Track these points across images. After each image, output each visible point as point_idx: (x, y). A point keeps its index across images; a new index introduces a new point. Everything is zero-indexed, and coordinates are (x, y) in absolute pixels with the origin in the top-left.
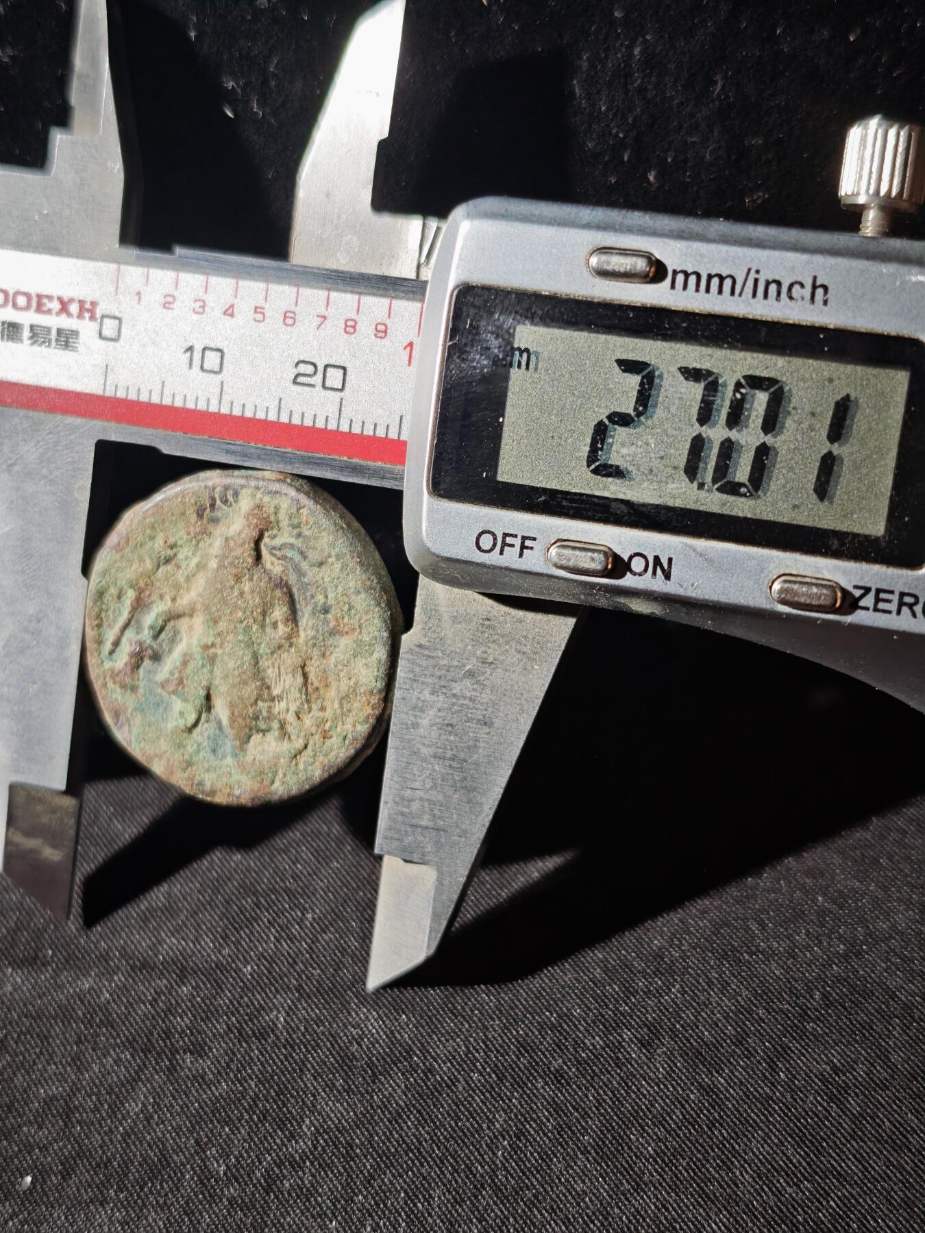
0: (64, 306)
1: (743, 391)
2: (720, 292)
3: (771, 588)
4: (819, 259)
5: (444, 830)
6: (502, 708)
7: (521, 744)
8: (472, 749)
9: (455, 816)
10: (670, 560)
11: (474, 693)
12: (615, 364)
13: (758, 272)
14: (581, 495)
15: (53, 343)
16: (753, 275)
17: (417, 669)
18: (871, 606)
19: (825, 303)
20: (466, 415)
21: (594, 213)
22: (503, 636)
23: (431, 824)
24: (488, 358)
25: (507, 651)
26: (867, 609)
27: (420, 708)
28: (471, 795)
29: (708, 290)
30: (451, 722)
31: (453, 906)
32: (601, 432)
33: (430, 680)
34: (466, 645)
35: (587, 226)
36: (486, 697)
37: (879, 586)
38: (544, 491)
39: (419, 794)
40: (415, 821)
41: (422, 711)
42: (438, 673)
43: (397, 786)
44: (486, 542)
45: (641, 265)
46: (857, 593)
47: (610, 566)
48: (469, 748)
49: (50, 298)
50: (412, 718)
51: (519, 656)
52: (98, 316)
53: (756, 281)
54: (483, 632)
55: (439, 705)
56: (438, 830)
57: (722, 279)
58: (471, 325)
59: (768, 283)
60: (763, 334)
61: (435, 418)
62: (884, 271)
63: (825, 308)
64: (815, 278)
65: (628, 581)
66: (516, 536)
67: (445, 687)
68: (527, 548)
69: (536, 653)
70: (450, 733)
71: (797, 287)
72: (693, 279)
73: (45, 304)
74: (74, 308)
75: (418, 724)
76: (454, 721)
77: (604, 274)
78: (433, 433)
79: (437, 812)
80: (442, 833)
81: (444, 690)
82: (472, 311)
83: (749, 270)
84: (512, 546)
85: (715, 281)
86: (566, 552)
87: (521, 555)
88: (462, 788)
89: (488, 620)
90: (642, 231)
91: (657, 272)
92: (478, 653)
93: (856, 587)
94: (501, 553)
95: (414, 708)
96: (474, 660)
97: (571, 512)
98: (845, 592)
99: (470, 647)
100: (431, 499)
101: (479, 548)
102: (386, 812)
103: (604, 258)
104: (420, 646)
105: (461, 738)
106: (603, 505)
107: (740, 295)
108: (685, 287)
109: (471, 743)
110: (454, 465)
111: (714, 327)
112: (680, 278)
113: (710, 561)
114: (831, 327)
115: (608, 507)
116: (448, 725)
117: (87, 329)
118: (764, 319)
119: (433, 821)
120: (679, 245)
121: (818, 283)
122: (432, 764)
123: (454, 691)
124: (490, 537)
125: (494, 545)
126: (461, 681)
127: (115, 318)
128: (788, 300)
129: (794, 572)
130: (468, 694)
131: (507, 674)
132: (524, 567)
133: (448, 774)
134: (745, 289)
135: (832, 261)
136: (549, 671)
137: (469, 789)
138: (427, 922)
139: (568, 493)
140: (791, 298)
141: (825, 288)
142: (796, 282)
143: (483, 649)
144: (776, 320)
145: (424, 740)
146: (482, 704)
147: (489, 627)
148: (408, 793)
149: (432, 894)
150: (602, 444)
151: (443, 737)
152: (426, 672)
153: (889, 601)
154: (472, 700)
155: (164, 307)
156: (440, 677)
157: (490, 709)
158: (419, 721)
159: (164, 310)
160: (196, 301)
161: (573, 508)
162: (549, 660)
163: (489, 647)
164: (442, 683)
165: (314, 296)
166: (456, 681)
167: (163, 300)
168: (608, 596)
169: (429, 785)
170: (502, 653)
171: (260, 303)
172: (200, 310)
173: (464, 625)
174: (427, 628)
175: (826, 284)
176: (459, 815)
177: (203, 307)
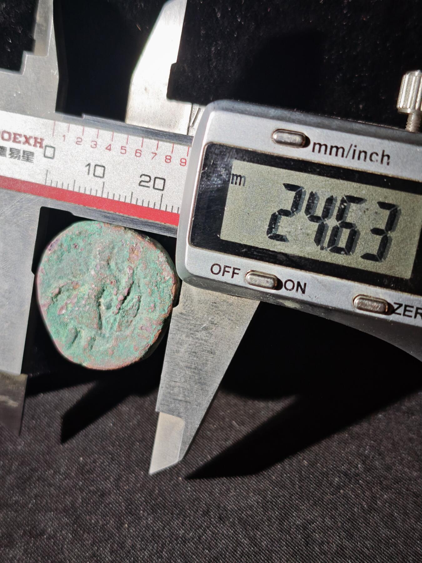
0: (27, 141)
1: (345, 204)
2: (337, 155)
3: (353, 302)
4: (386, 142)
5: (190, 402)
6: (220, 346)
7: (228, 364)
8: (205, 364)
9: (195, 396)
10: (305, 284)
11: (206, 338)
12: (283, 185)
13: (356, 146)
14: (263, 249)
15: (21, 158)
16: (353, 148)
17: (180, 325)
18: (402, 313)
19: (388, 164)
20: (209, 207)
21: (277, 111)
22: (222, 311)
23: (183, 399)
24: (221, 180)
25: (223, 319)
26: (400, 314)
27: (180, 343)
28: (204, 386)
29: (330, 154)
30: (195, 351)
31: (192, 438)
32: (274, 219)
33: (186, 330)
34: (204, 315)
35: (273, 118)
36: (212, 340)
37: (407, 304)
38: (245, 246)
39: (178, 384)
40: (175, 397)
41: (181, 345)
42: (190, 327)
43: (168, 380)
44: (216, 269)
45: (298, 139)
46: (396, 306)
47: (276, 285)
48: (203, 364)
49: (20, 135)
50: (176, 348)
51: (230, 321)
52: (44, 146)
53: (355, 151)
54: (213, 309)
55: (189, 343)
56: (186, 402)
57: (338, 148)
58: (213, 163)
59: (360, 152)
61: (194, 207)
62: (418, 150)
63: (388, 166)
64: (384, 151)
65: (282, 292)
66: (230, 267)
67: (193, 334)
68: (236, 273)
69: (238, 321)
70: (194, 356)
71: (374, 155)
72: (323, 148)
73: (18, 138)
74: (32, 141)
75: (179, 351)
76: (197, 351)
77: (279, 142)
78: (192, 214)
79: (186, 394)
80: (188, 404)
81: (192, 336)
82: (214, 156)
83: (352, 145)
84: (228, 272)
85: (334, 150)
86: (255, 277)
87: (233, 277)
88: (199, 383)
89: (215, 303)
90: (300, 122)
91: (305, 142)
92: (210, 319)
93: (395, 303)
94: (223, 275)
95: (177, 343)
96: (207, 322)
97: (258, 257)
98: (390, 305)
99: (206, 316)
100: (190, 247)
101: (212, 272)
102: (162, 392)
103: (280, 134)
104: (181, 313)
105: (199, 359)
106: (273, 256)
107: (346, 157)
108: (319, 151)
109: (204, 362)
110: (202, 231)
111: (332, 172)
112: (317, 147)
113: (325, 286)
114: (390, 176)
115: (276, 256)
116: (193, 352)
117: (38, 151)
118: (357, 170)
119: (184, 397)
120: (318, 131)
121: (385, 154)
122: (185, 370)
123: (197, 336)
124: (218, 267)
125: (220, 271)
126: (201, 332)
127: (51, 147)
128: (370, 161)
129: (365, 294)
130: (204, 338)
131: (223, 330)
132: (234, 283)
133: (192, 376)
134: (349, 154)
135: (392, 143)
136: (243, 330)
137: (202, 383)
138: (180, 445)
139: (257, 248)
140: (371, 160)
141: (388, 157)
142: (374, 153)
143: (212, 317)
144: (363, 170)
145: (181, 359)
146: (210, 343)
147: (216, 307)
148: (173, 384)
149: (182, 432)
150: (275, 225)
151: (191, 358)
152: (184, 326)
153: (411, 311)
154: (206, 341)
155: (76, 143)
156: (191, 329)
157: (214, 346)
158: (180, 349)
159: (77, 145)
160: (93, 141)
161: (260, 256)
162: (244, 324)
163: (215, 316)
164: (192, 332)
165: (151, 143)
166: (198, 332)
167: (76, 140)
168: (274, 298)
169: (183, 380)
170: (221, 320)
171: (124, 145)
172: (95, 146)
173: (203, 305)
174: (185, 305)
175: (389, 154)
176: (197, 395)
177: (96, 145)
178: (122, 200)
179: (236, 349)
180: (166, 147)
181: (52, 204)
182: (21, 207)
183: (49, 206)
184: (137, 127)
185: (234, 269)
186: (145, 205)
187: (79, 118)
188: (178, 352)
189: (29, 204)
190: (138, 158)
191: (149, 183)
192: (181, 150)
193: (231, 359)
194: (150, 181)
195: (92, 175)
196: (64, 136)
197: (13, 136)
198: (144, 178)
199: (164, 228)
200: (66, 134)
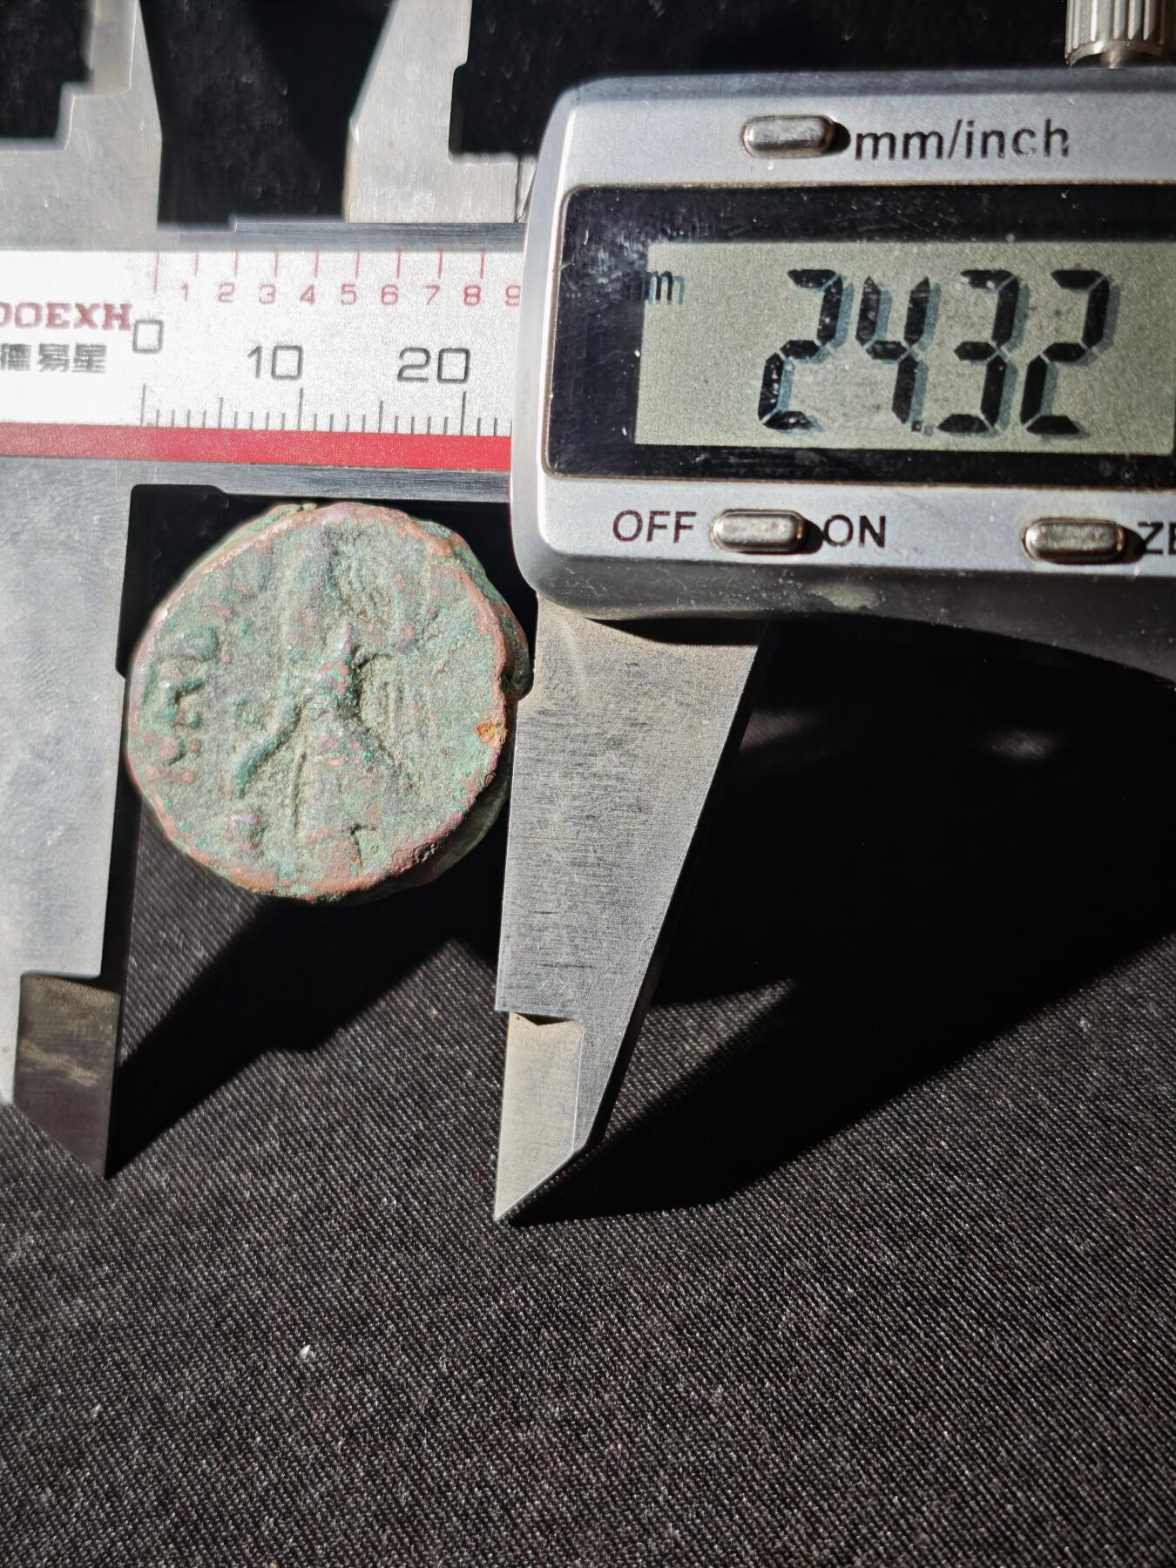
0: (85, 315)
2: (923, 154)
3: (1024, 541)
5: (591, 967)
6: (661, 785)
7: (691, 832)
8: (625, 847)
9: (605, 945)
10: (883, 520)
11: (621, 770)
12: (788, 278)
13: (971, 123)
14: (754, 447)
15: (72, 365)
16: (964, 128)
17: (542, 745)
18: (1166, 549)
19: (1065, 152)
20: (591, 358)
23: (572, 960)
25: (663, 704)
26: (1159, 552)
27: (548, 798)
28: (627, 912)
29: (906, 153)
30: (591, 813)
32: (774, 367)
33: (561, 758)
34: (608, 703)
35: (741, 93)
36: (638, 772)
37: (1173, 520)
38: (704, 448)
39: (552, 918)
40: (549, 959)
41: (551, 802)
42: (571, 746)
43: (522, 911)
44: (628, 526)
45: (812, 130)
46: (1144, 533)
47: (799, 536)
48: (619, 846)
49: (65, 306)
50: (538, 813)
51: (681, 710)
52: (132, 320)
53: (970, 135)
54: (630, 683)
55: (575, 791)
56: (582, 967)
57: (924, 138)
58: (590, 239)
59: (986, 136)
60: (985, 202)
61: (549, 367)
63: (1065, 159)
64: (1048, 123)
65: (825, 556)
66: (668, 513)
67: (580, 765)
68: (685, 527)
69: (704, 703)
70: (592, 828)
71: (1025, 137)
72: (884, 144)
73: (59, 316)
74: (99, 316)
75: (546, 821)
76: (597, 811)
77: (767, 148)
78: (547, 387)
79: (579, 942)
80: (588, 971)
81: (580, 770)
82: (591, 221)
83: (959, 122)
84: (663, 527)
85: (915, 143)
86: (739, 522)
87: (677, 538)
88: (613, 904)
89: (636, 665)
90: (813, 91)
91: (835, 139)
92: (625, 712)
93: (1143, 524)
94: (650, 538)
95: (540, 800)
96: (619, 723)
97: (742, 471)
98: (1128, 533)
99: (612, 706)
100: (549, 478)
102: (508, 950)
103: (762, 125)
104: (543, 712)
105: (607, 834)
106: (783, 456)
107: (950, 154)
108: (875, 155)
109: (620, 839)
110: (577, 427)
111: (918, 202)
112: (868, 144)
113: (940, 513)
114: (1076, 183)
115: (793, 458)
116: (588, 817)
117: (115, 340)
118: (984, 183)
119: (574, 954)
120: (865, 103)
121: (1053, 128)
122: (568, 874)
123: (594, 770)
124: (633, 520)
125: (639, 529)
127: (152, 321)
128: (1014, 155)
129: (1055, 514)
130: (614, 771)
131: (666, 737)
132: (681, 556)
133: (591, 886)
134: (956, 147)
135: (1069, 99)
137: (619, 902)
138: (574, 1103)
139: (733, 448)
141: (1064, 134)
142: (1023, 131)
143: (632, 705)
144: (1000, 183)
145: (556, 842)
146: (633, 783)
147: (637, 674)
148: (537, 920)
149: (579, 1061)
150: (779, 374)
151: (581, 836)
152: (554, 747)
154: (619, 778)
155: (220, 300)
156: (573, 753)
157: (647, 788)
158: (548, 816)
159: (221, 304)
160: (263, 286)
161: (745, 465)
162: (723, 710)
163: (639, 703)
164: (578, 759)
165: (420, 262)
166: (596, 755)
167: (216, 291)
168: (800, 585)
169: (565, 903)
170: (657, 709)
171: (350, 278)
172: (270, 298)
173: (602, 676)
174: (552, 686)
175: (1064, 128)
176: (611, 942)
177: (272, 294)
178: (355, 427)
179: (708, 786)
180: (463, 263)
181: (161, 474)
182: (78, 497)
183: (155, 480)
184: (381, 227)
185: (679, 515)
186: (420, 429)
187: (222, 233)
188: (544, 824)
189: (101, 486)
190: (389, 308)
191: (426, 370)
192: (505, 265)
193: (698, 817)
194: (427, 361)
195: (269, 375)
196: (185, 287)
197: (45, 312)
198: (411, 358)
199: (477, 482)
200: (190, 280)
